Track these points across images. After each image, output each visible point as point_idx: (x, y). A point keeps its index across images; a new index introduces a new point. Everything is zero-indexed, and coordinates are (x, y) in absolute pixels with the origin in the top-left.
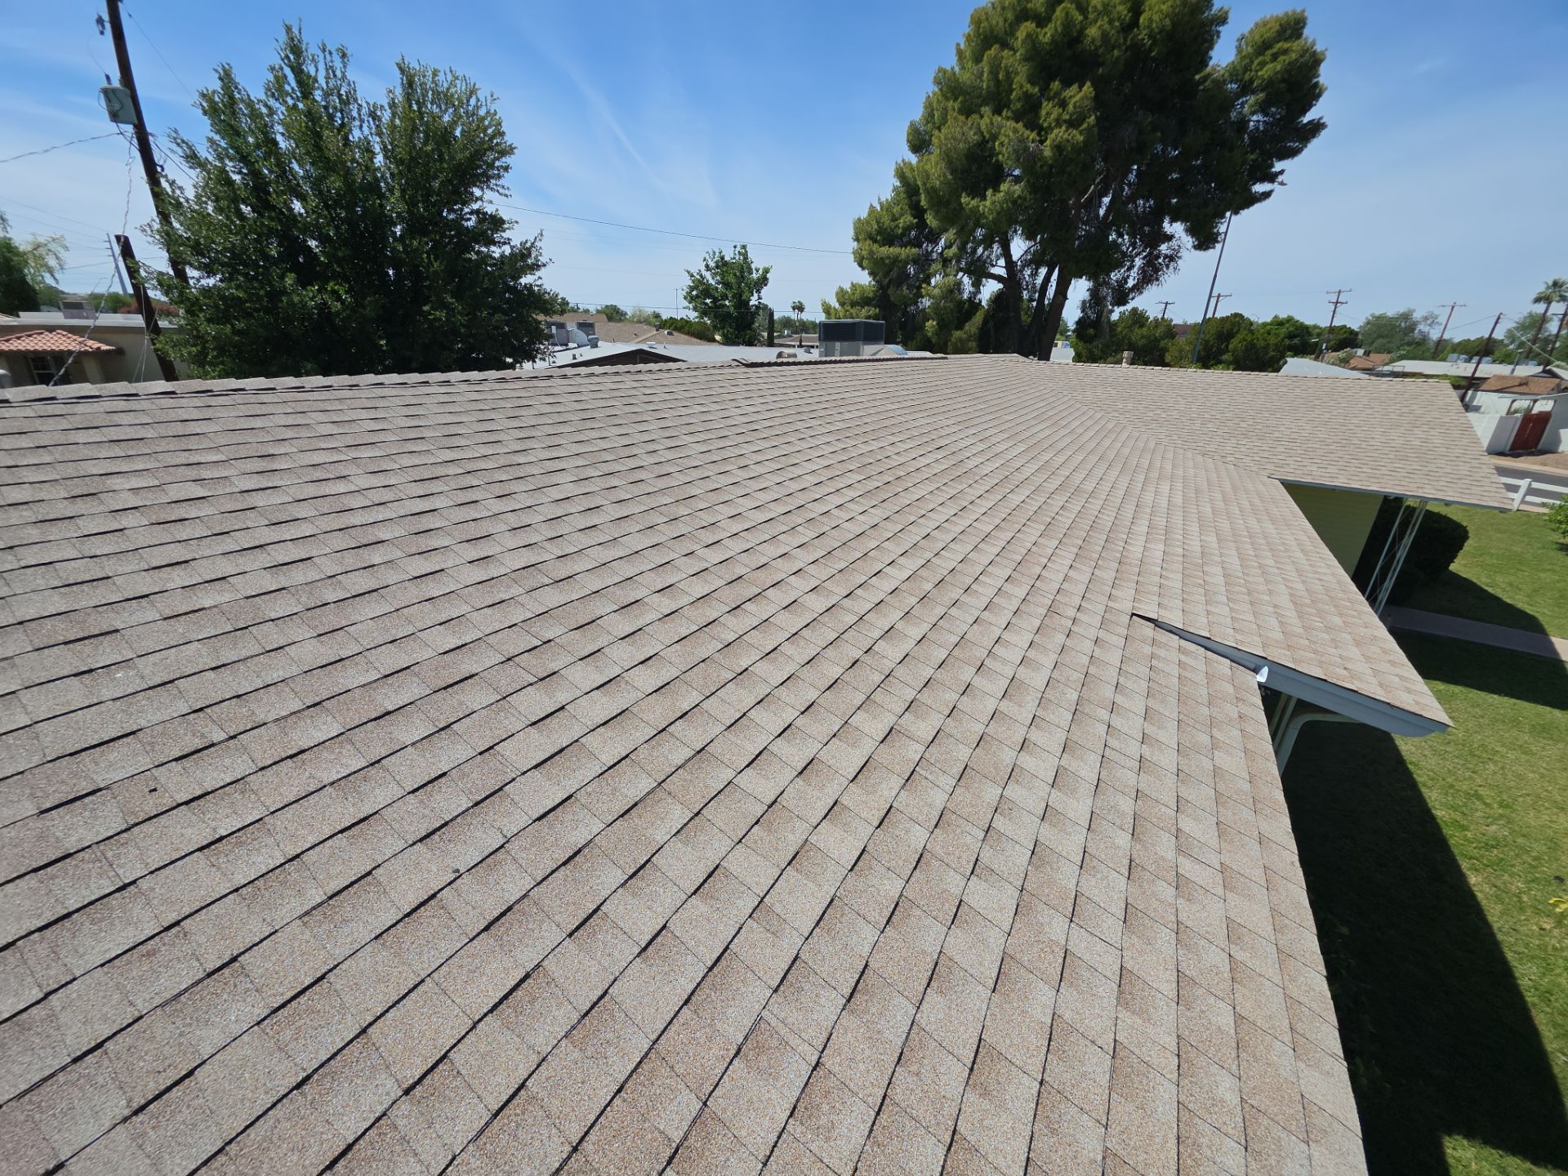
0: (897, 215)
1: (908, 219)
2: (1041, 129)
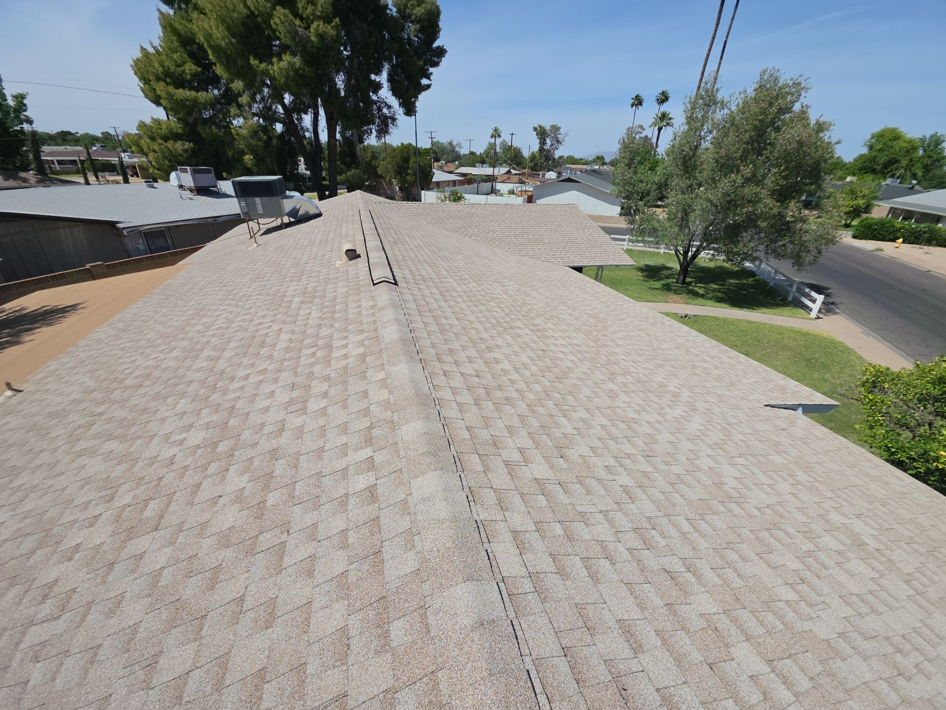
0: (179, 62)
1: (190, 68)
2: (302, 19)
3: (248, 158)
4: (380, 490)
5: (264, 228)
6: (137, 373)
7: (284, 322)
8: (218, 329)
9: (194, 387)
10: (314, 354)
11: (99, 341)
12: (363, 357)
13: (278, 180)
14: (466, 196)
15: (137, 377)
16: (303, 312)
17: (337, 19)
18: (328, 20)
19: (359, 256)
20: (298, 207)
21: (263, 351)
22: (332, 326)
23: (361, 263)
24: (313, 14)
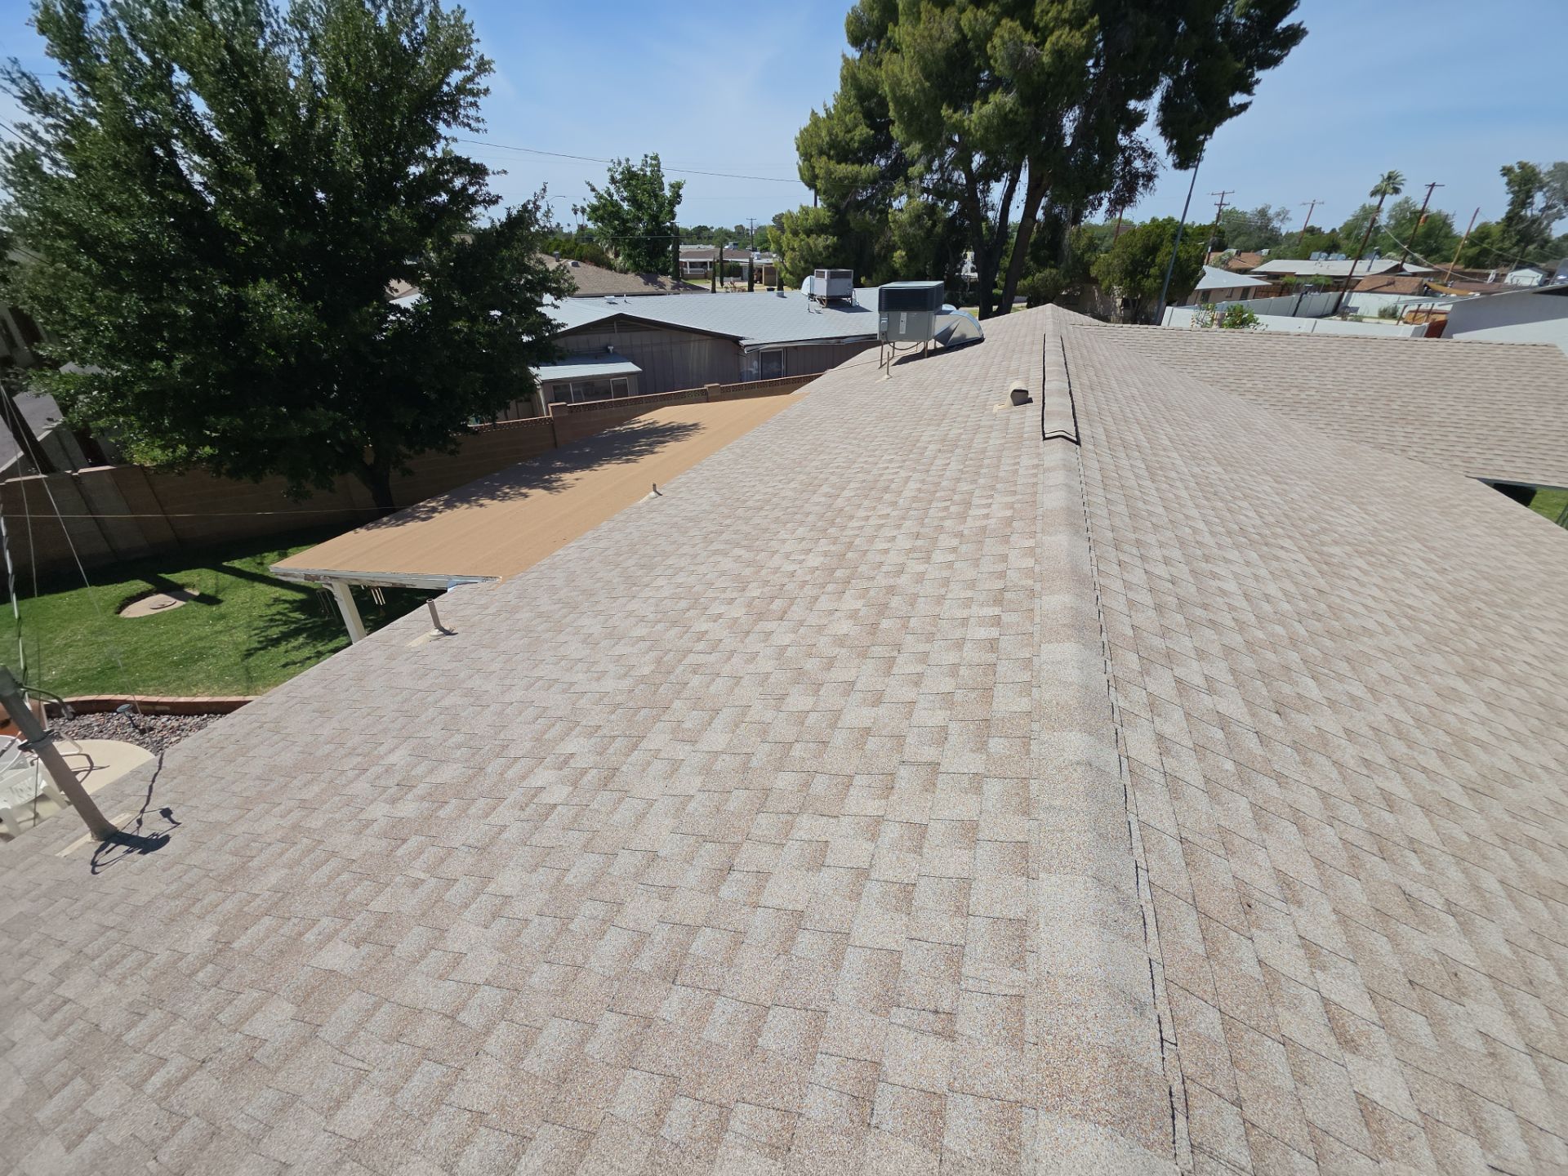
0: (850, 125)
2: (1036, 30)
3: (899, 255)
4: (1002, 644)
5: (899, 355)
6: (757, 497)
7: (914, 470)
8: (837, 467)
9: (811, 518)
10: (946, 508)
11: (720, 463)
12: (1009, 521)
13: (937, 287)
14: (1261, 318)
15: (759, 501)
16: (938, 462)
17: (1096, 18)
18: (1077, 22)
19: (1030, 401)
20: (953, 328)
21: (887, 496)
22: (974, 481)
23: (1031, 412)
24: (1056, 19)
